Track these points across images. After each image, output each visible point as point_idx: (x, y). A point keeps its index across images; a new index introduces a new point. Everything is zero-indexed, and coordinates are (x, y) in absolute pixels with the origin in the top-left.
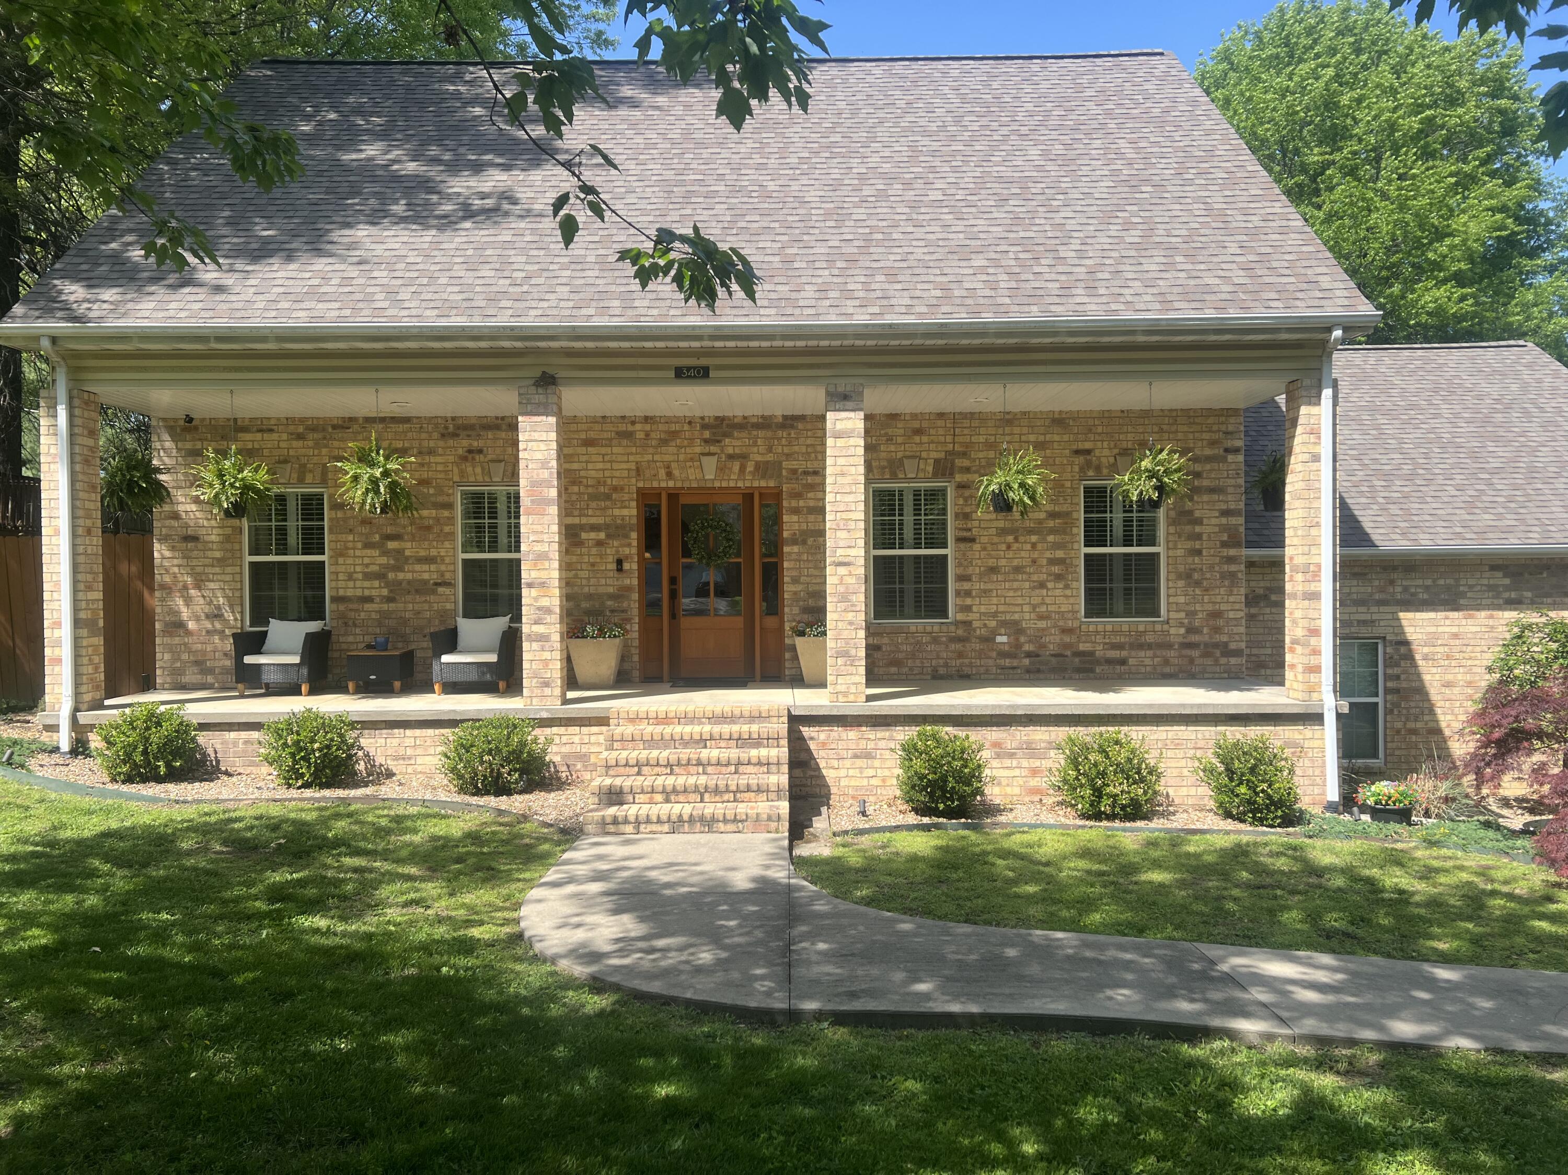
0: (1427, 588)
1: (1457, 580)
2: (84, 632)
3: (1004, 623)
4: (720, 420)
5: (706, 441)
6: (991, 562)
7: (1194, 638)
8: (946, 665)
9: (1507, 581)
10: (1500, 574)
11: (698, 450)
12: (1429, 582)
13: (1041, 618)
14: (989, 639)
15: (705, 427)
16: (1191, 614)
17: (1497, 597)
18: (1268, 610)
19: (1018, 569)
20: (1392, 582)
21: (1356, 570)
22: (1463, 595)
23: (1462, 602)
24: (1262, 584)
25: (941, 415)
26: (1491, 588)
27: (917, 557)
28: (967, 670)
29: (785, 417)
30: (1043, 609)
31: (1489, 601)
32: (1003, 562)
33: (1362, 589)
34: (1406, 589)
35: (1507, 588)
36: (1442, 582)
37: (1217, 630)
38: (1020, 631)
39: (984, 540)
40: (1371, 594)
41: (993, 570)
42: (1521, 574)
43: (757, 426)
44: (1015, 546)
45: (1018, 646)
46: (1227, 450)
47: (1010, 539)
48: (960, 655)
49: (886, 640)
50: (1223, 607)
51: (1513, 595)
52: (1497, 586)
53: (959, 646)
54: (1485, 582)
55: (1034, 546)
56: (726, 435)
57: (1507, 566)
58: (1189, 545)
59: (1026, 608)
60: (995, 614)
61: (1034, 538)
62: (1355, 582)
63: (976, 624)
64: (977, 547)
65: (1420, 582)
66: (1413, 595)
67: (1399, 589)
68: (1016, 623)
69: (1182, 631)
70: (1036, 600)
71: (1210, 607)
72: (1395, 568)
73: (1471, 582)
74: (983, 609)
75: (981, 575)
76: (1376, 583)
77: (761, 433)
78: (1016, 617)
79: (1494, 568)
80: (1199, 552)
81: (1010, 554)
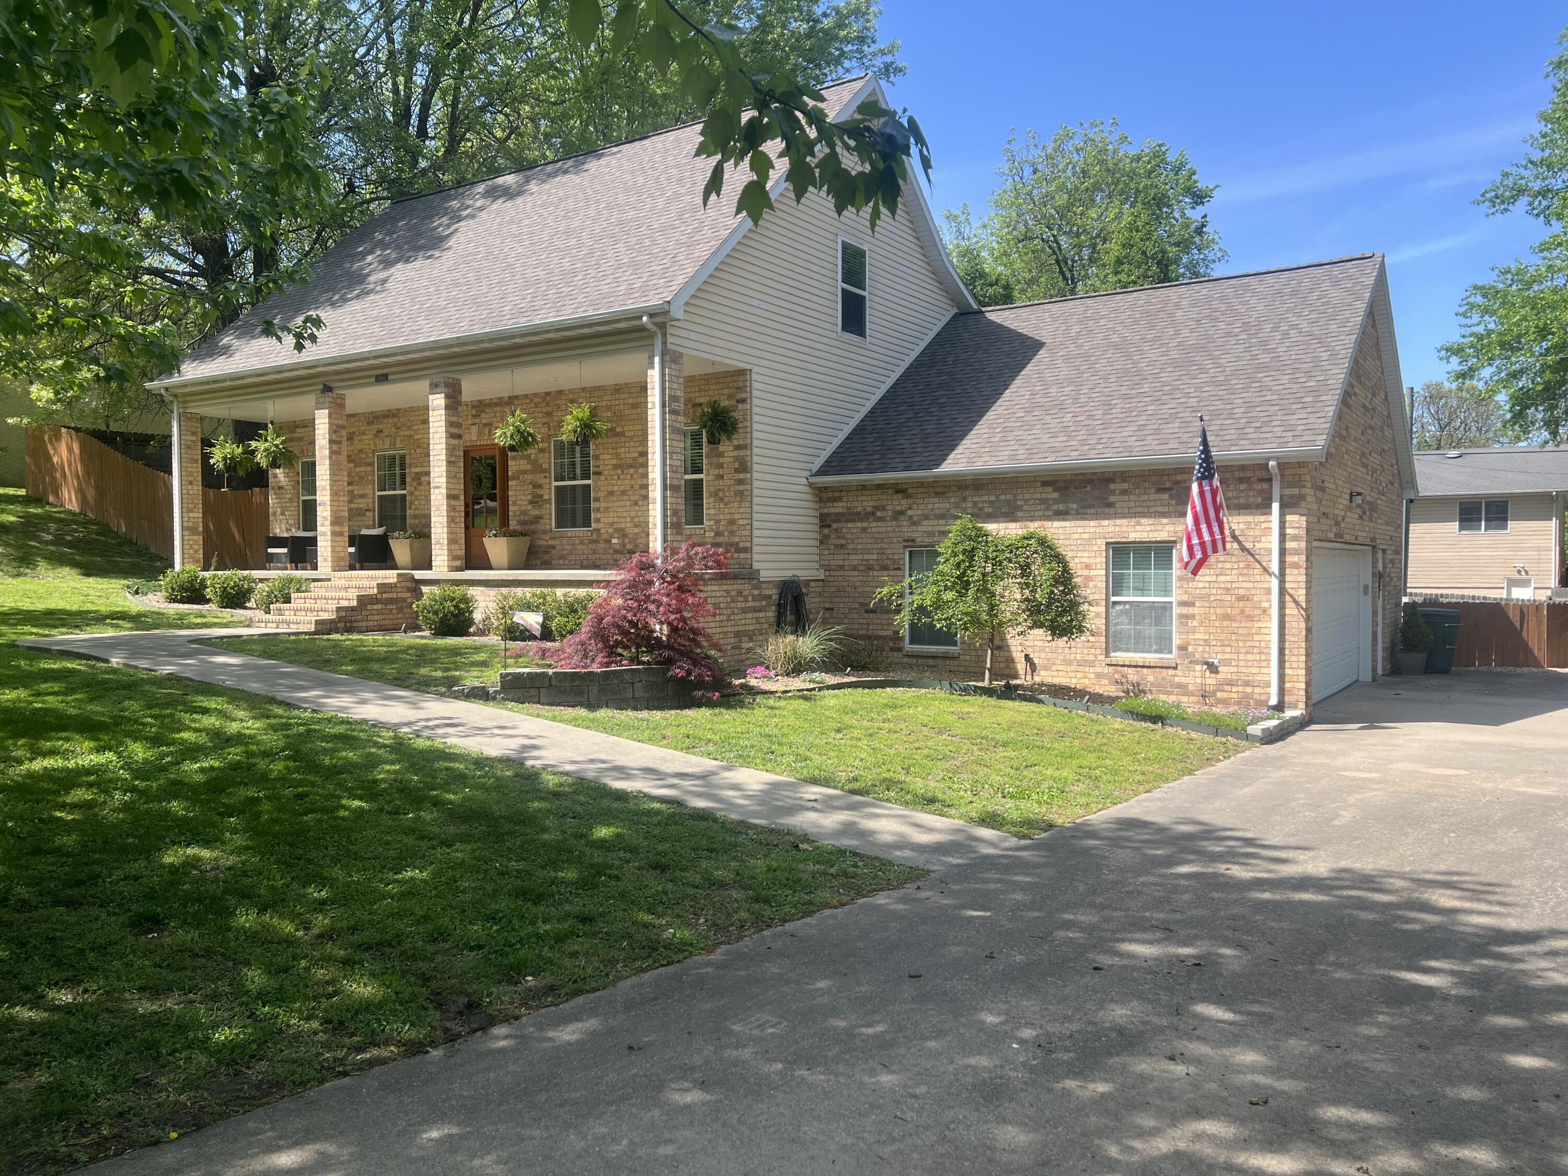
0: (991, 503)
1: (1015, 495)
2: (186, 533)
3: (616, 530)
4: (480, 401)
5: (474, 416)
6: (610, 488)
7: (720, 539)
8: (587, 559)
9: (1056, 495)
10: (1050, 489)
11: (470, 422)
12: (993, 498)
13: (636, 526)
14: (608, 541)
15: (473, 407)
16: (717, 522)
17: (1047, 509)
18: (874, 524)
19: (624, 493)
20: (964, 499)
21: (938, 490)
22: (1019, 508)
23: (1019, 514)
24: (871, 503)
25: (584, 389)
26: (1043, 501)
27: (574, 487)
28: (598, 563)
29: (510, 398)
30: (636, 520)
31: (1041, 513)
32: (616, 488)
33: (942, 506)
34: (975, 504)
35: (1056, 501)
36: (1003, 497)
37: (732, 533)
38: (625, 536)
39: (606, 473)
40: (949, 510)
41: (611, 493)
42: (1067, 488)
43: (496, 405)
44: (622, 477)
45: (624, 546)
46: (738, 401)
47: (619, 472)
48: (595, 552)
49: (557, 542)
50: (737, 516)
51: (1061, 507)
52: (1048, 499)
53: (593, 546)
54: (1037, 496)
55: (632, 476)
56: (483, 411)
57: (1056, 482)
58: (716, 472)
59: (628, 519)
60: (612, 524)
61: (632, 471)
62: (936, 500)
63: (603, 531)
64: (602, 478)
65: (986, 498)
66: (980, 509)
67: (969, 505)
68: (623, 530)
69: (712, 534)
70: (633, 514)
71: (728, 517)
72: (967, 487)
73: (1027, 496)
74: (606, 520)
75: (605, 497)
76: (953, 500)
77: (498, 409)
78: (623, 526)
79: (1045, 484)
80: (721, 477)
81: (620, 483)
